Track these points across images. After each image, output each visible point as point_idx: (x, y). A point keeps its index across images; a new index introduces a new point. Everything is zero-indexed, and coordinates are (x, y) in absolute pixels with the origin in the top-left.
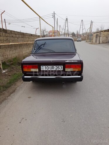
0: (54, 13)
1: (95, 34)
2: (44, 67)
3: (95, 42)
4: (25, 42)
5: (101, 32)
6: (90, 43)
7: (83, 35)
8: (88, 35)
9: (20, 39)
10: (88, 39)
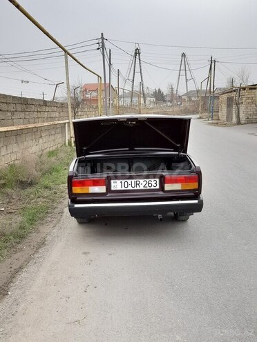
0: (103, 38)
1: (225, 97)
2: (118, 182)
3: (225, 118)
4: (29, 122)
5: (242, 92)
6: (213, 124)
7: (189, 98)
8: (205, 99)
9: (17, 115)
10: (205, 110)
